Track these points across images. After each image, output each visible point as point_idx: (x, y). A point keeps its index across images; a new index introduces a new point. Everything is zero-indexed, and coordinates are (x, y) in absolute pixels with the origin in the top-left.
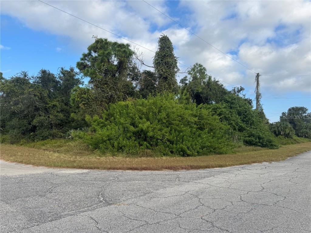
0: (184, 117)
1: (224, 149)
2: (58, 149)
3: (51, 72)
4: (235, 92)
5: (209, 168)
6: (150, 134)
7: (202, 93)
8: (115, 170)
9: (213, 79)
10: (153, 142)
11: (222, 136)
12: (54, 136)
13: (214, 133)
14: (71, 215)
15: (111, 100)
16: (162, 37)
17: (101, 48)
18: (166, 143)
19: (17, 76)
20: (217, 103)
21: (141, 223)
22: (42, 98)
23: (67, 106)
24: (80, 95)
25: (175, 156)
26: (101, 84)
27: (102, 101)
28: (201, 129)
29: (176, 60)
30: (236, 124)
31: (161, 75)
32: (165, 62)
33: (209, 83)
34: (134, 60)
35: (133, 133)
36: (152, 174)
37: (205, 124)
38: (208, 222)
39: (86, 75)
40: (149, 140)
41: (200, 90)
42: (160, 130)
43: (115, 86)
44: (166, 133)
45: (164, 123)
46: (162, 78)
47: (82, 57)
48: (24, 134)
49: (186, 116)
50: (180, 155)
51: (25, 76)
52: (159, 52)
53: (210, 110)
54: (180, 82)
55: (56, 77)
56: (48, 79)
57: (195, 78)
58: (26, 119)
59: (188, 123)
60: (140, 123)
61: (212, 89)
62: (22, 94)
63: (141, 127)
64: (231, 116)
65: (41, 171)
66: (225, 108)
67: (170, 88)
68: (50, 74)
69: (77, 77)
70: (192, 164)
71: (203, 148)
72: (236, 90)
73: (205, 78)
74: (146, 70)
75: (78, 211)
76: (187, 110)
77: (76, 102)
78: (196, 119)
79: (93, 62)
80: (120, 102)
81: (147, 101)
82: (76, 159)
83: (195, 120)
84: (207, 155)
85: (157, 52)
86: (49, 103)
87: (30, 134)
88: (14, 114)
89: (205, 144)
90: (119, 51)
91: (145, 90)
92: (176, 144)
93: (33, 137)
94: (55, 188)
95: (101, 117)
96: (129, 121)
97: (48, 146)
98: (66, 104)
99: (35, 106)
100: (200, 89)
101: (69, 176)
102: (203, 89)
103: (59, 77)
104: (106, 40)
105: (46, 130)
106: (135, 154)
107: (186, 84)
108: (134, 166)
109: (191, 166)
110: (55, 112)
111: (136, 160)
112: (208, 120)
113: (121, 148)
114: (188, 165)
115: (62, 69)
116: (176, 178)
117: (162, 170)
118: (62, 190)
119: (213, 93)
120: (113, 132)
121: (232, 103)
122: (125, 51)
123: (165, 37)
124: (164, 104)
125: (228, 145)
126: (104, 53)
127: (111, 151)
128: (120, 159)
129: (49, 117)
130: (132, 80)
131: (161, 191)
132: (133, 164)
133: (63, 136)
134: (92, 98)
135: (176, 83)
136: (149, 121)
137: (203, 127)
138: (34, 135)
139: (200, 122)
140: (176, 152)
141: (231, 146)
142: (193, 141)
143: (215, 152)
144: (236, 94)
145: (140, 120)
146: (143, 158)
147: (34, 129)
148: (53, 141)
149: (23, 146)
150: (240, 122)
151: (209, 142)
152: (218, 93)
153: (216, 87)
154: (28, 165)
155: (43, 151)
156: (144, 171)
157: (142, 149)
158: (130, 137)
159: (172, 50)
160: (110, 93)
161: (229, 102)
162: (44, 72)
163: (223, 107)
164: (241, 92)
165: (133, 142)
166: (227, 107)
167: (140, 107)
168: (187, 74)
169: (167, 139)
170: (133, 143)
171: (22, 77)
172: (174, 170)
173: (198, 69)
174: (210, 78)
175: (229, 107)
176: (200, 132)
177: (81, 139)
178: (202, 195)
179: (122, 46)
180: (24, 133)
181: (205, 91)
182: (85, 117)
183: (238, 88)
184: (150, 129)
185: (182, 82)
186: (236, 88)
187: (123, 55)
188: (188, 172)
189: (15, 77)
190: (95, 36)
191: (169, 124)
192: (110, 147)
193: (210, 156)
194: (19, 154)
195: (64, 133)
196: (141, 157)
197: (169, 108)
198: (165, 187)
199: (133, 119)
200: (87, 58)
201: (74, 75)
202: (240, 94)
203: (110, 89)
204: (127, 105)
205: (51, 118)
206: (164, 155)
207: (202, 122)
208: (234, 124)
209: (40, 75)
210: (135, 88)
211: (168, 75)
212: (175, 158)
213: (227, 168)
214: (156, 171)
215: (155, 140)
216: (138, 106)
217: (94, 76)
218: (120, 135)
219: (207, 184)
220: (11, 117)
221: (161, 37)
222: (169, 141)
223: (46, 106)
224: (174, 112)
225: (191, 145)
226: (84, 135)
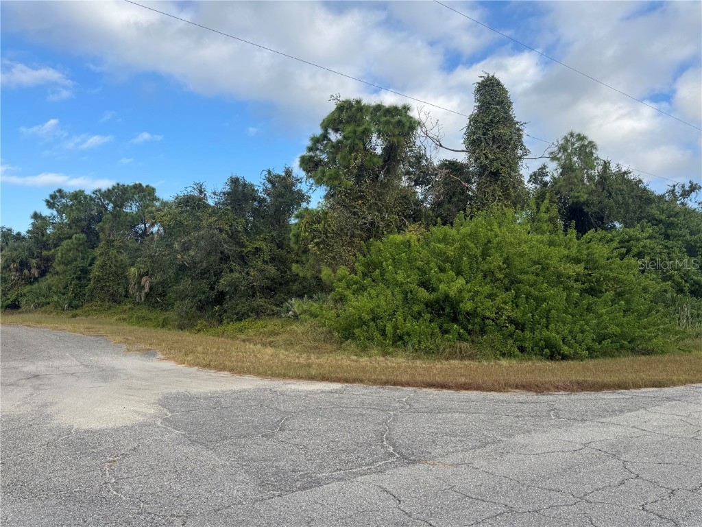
0: (548, 264)
1: (659, 341)
2: (272, 339)
3: (249, 180)
4: (675, 196)
5: (626, 388)
6: (468, 306)
7: (587, 203)
8: (399, 387)
9: (613, 168)
10: (474, 324)
11: (650, 311)
12: (258, 313)
13: (628, 302)
14: (339, 480)
15: (372, 231)
16: (483, 81)
17: (348, 122)
18: (507, 327)
19: (186, 192)
20: (626, 225)
21: (497, 509)
22: (233, 236)
23: (282, 249)
24: (310, 225)
25: (531, 360)
26: (350, 199)
27: (353, 236)
28: (593, 291)
29: (519, 130)
30: (682, 278)
31: (483, 168)
32: (494, 136)
33: (604, 177)
34: (419, 140)
35: (427, 305)
36: (485, 399)
37: (602, 279)
38: (662, 518)
39: (319, 182)
40: (465, 320)
41: (584, 197)
42: (491, 296)
43: (380, 200)
44: (505, 303)
45: (497, 280)
46: (486, 173)
47: (309, 143)
48: (200, 308)
49: (553, 262)
50: (542, 355)
51: (201, 192)
52: (478, 116)
53: (615, 245)
54: (529, 181)
55: (258, 190)
56: (244, 195)
57: (567, 169)
58: (204, 279)
59: (558, 277)
60: (441, 281)
61: (613, 194)
62: (197, 228)
63: (445, 291)
64: (669, 257)
65: (248, 384)
66: (650, 237)
67: (507, 196)
68: (245, 184)
69: (299, 186)
70: (581, 378)
71: (601, 339)
72: (678, 191)
73: (593, 168)
74: (446, 160)
75: (350, 473)
76: (554, 246)
77: (303, 240)
78: (580, 269)
79: (332, 153)
80: (392, 236)
81: (454, 229)
82: (310, 361)
83: (577, 270)
84: (613, 356)
85: (472, 115)
86: (248, 243)
87: (213, 308)
88: (182, 268)
89: (606, 328)
90: (388, 123)
91: (446, 206)
92: (532, 331)
93: (220, 316)
94: (287, 420)
95: (353, 271)
96: (414, 277)
97: (251, 332)
98: (280, 246)
99: (222, 252)
100: (582, 194)
101: (306, 396)
102: (590, 193)
103: (264, 189)
104: (358, 102)
105: (244, 299)
106: (431, 353)
107: (545, 184)
108: (439, 379)
109: (579, 383)
110: (260, 263)
111: (439, 365)
112: (611, 270)
113: (401, 338)
114: (571, 382)
115: (269, 173)
116: (549, 411)
117: (508, 391)
118: (303, 425)
119: (617, 203)
120: (383, 303)
121: (670, 225)
122: (399, 122)
123: (491, 80)
124: (496, 236)
125: (666, 331)
126: (355, 132)
127: (380, 344)
128: (399, 362)
129: (248, 273)
130: (415, 185)
131: (520, 439)
132: (435, 374)
133: (277, 313)
134: (333, 230)
135: (521, 182)
136: (462, 275)
137: (597, 288)
138: (220, 311)
139: (590, 275)
140: (532, 350)
141: (677, 333)
142: (575, 323)
143: (633, 350)
144: (678, 202)
145: (441, 275)
146: (452, 362)
147: (220, 298)
148: (260, 323)
149: (201, 333)
150: (694, 273)
151: (618, 326)
152: (631, 200)
153: (624, 187)
154: (222, 372)
155: (242, 343)
156: (465, 392)
157: (449, 341)
158: (419, 314)
159: (509, 107)
160: (369, 217)
161: (660, 221)
162: (235, 181)
163: (646, 235)
164: (693, 195)
165: (427, 324)
166: (657, 235)
167: (441, 246)
168: (547, 161)
169: (508, 317)
170: (427, 328)
171: (196, 193)
172: (537, 392)
173: (576, 146)
174: (606, 165)
175: (662, 236)
176: (592, 299)
177: (316, 317)
178: (626, 452)
179: (392, 111)
180: (202, 308)
181: (595, 199)
182: (320, 271)
183: (683, 187)
184: (467, 296)
185: (534, 179)
186: (676, 187)
187: (397, 132)
188: (573, 397)
189: (182, 195)
190: (335, 96)
191: (512, 282)
192: (377, 334)
193: (623, 359)
194: (200, 349)
195: (278, 306)
196: (447, 359)
197: (511, 243)
198: (528, 432)
199: (424, 272)
200: (319, 146)
201: (293, 185)
202: (689, 202)
203: (370, 208)
204: (409, 241)
205: (251, 276)
206: (503, 355)
207: (595, 274)
208: (677, 278)
209: (228, 189)
210: (422, 202)
211: (502, 165)
212: (530, 363)
213: (675, 388)
214: (493, 393)
215: (478, 320)
216: (433, 243)
217: (336, 183)
218: (397, 308)
219: (634, 427)
220: (177, 275)
221: (480, 80)
222: (512, 321)
223: (242, 252)
224: (525, 255)
225: (571, 332)
226: (321, 308)
